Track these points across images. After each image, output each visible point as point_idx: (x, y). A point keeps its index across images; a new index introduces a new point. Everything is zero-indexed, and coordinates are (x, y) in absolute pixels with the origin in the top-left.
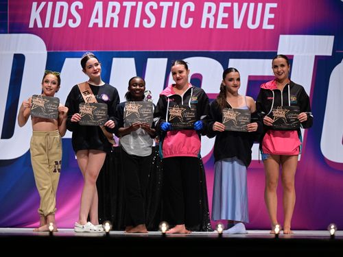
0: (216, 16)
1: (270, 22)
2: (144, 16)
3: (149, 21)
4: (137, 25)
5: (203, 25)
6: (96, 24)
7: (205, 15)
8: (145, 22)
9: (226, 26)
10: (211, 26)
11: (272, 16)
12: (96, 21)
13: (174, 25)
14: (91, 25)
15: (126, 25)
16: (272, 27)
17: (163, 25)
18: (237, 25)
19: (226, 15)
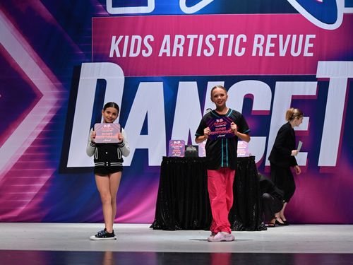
0: (264, 46)
1: (310, 50)
2: (204, 46)
3: (209, 51)
4: (199, 54)
5: (254, 54)
6: (164, 54)
7: (256, 45)
8: (205, 51)
9: (273, 54)
10: (261, 54)
11: (312, 45)
12: (165, 51)
13: (229, 54)
14: (160, 55)
15: (190, 54)
16: (311, 54)
17: (220, 54)
18: (282, 53)
19: (273, 45)
